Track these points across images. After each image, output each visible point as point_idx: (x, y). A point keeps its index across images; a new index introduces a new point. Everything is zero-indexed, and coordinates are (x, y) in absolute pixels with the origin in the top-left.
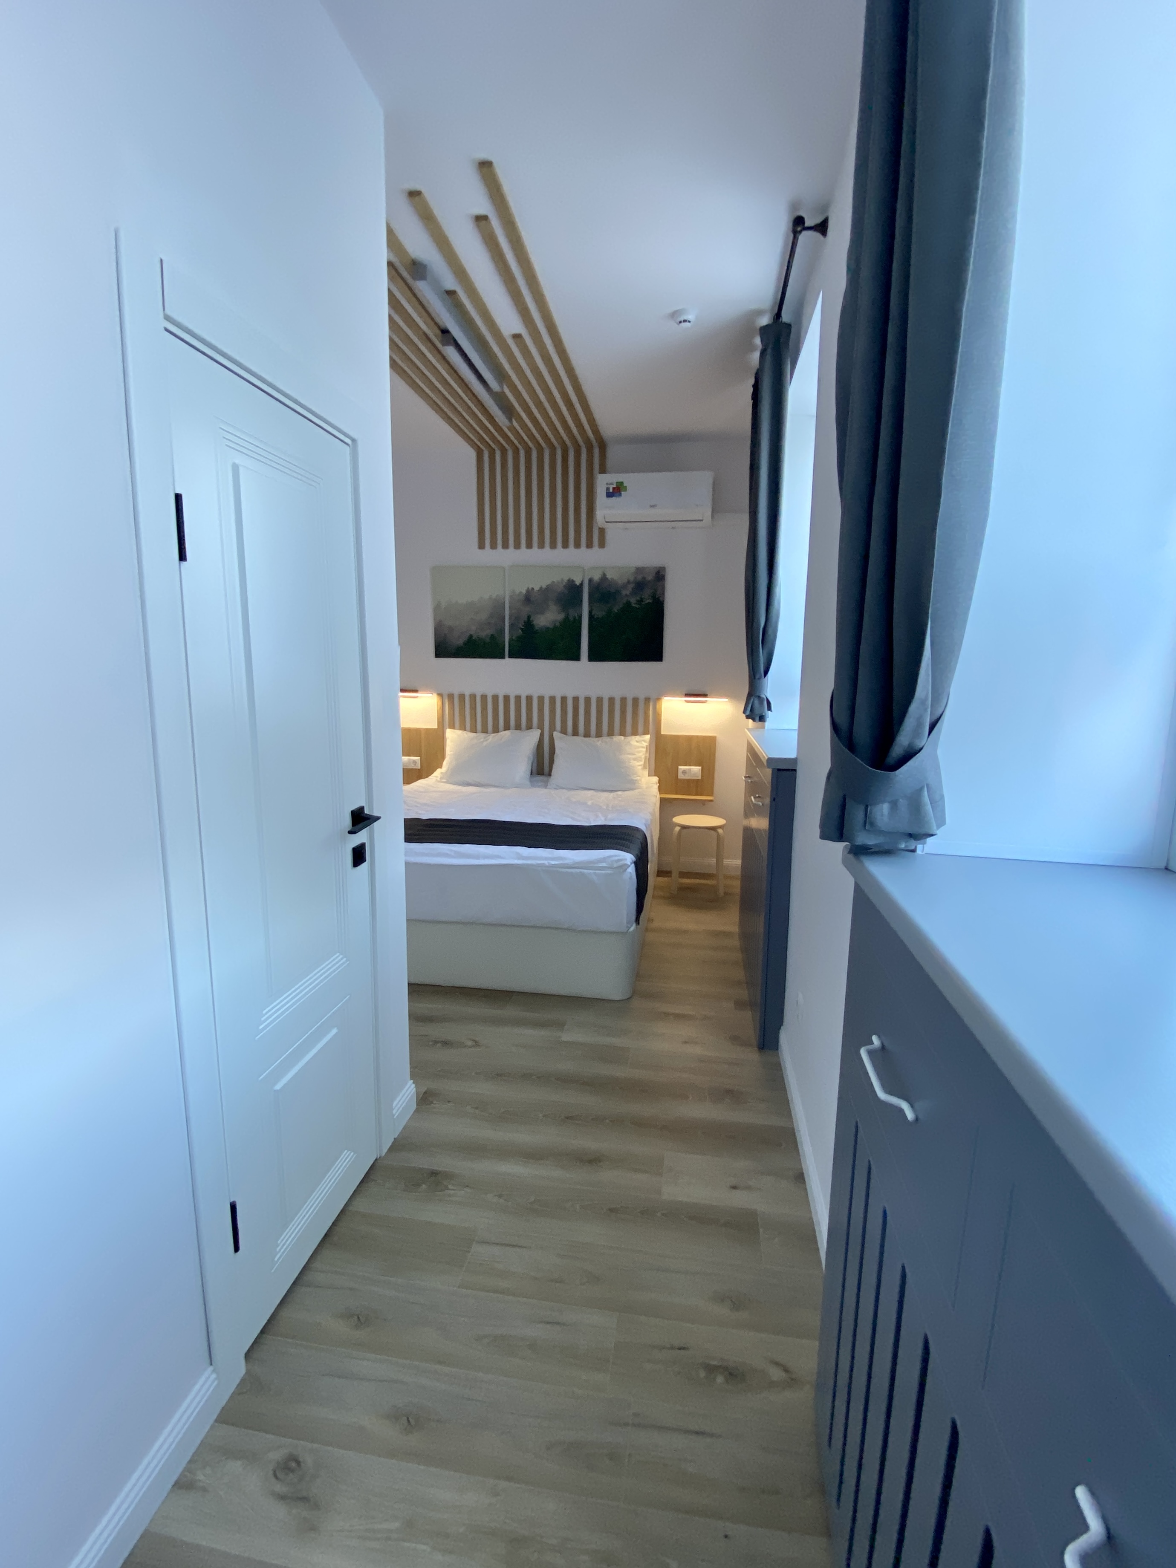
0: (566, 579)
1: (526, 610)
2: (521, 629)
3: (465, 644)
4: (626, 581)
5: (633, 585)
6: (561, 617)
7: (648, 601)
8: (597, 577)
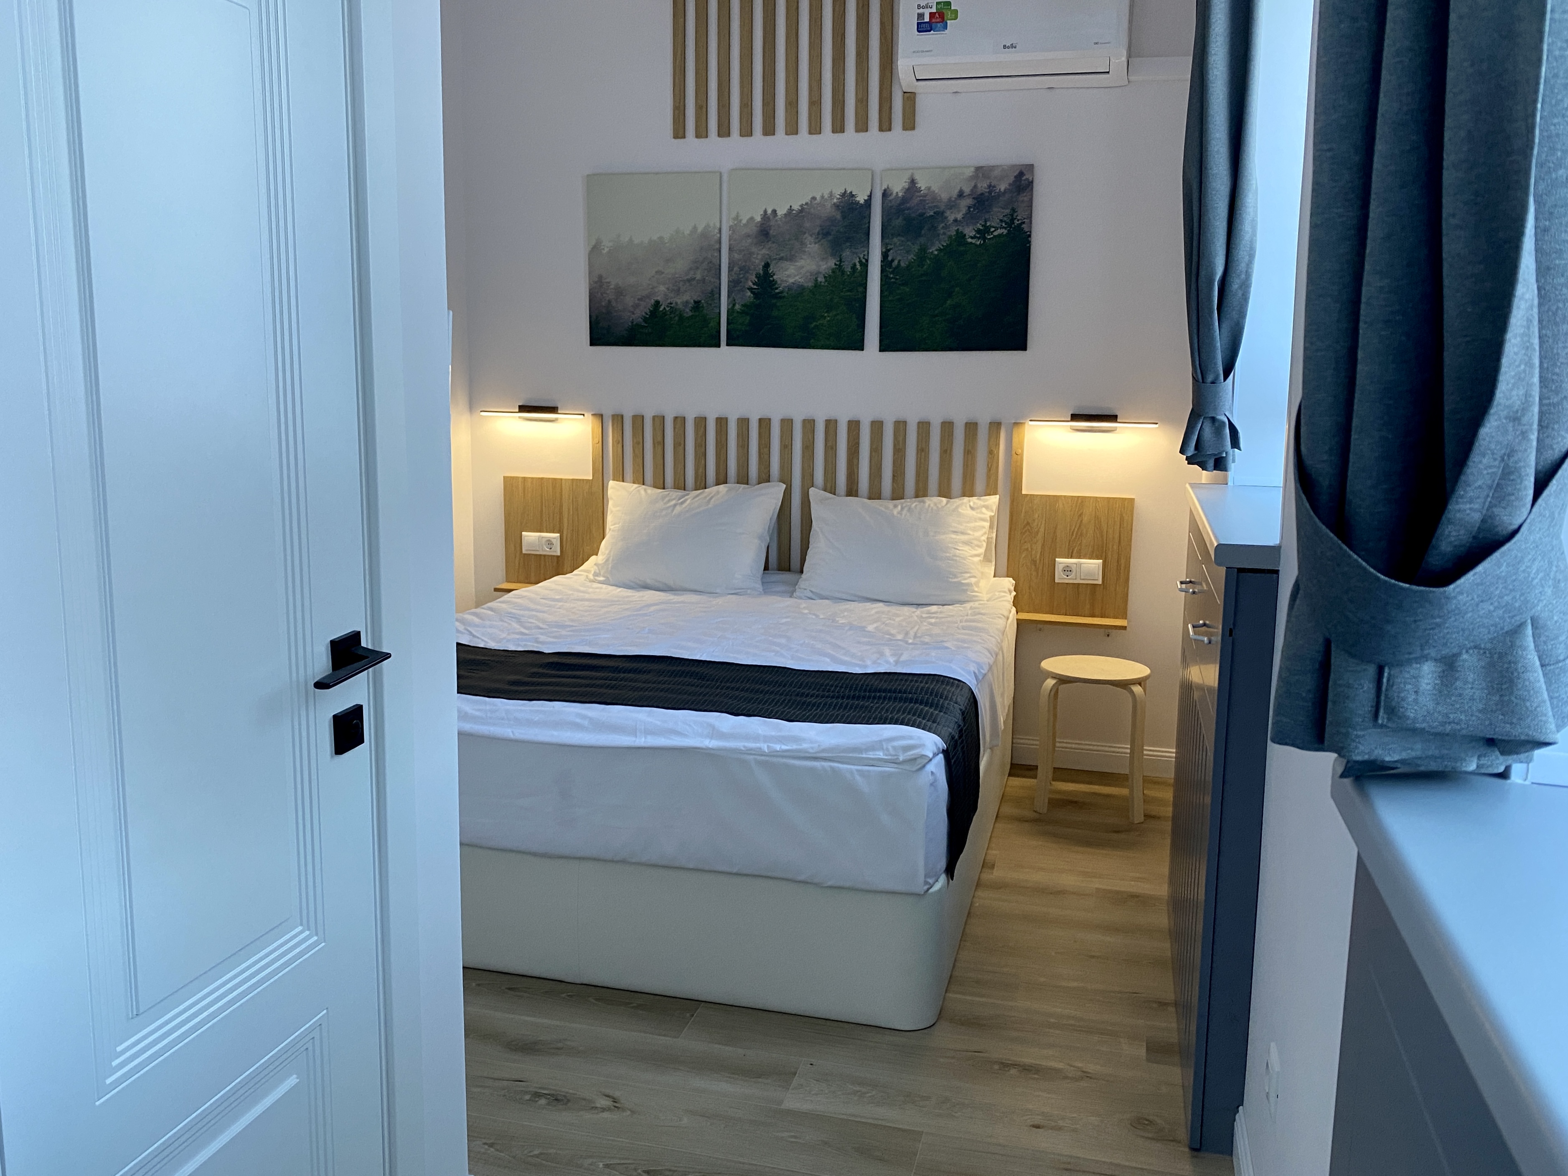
0: (838, 192)
1: (759, 255)
2: (750, 289)
3: (645, 320)
4: (955, 193)
5: (969, 201)
6: (828, 265)
7: (999, 231)
8: (898, 187)
